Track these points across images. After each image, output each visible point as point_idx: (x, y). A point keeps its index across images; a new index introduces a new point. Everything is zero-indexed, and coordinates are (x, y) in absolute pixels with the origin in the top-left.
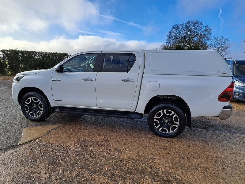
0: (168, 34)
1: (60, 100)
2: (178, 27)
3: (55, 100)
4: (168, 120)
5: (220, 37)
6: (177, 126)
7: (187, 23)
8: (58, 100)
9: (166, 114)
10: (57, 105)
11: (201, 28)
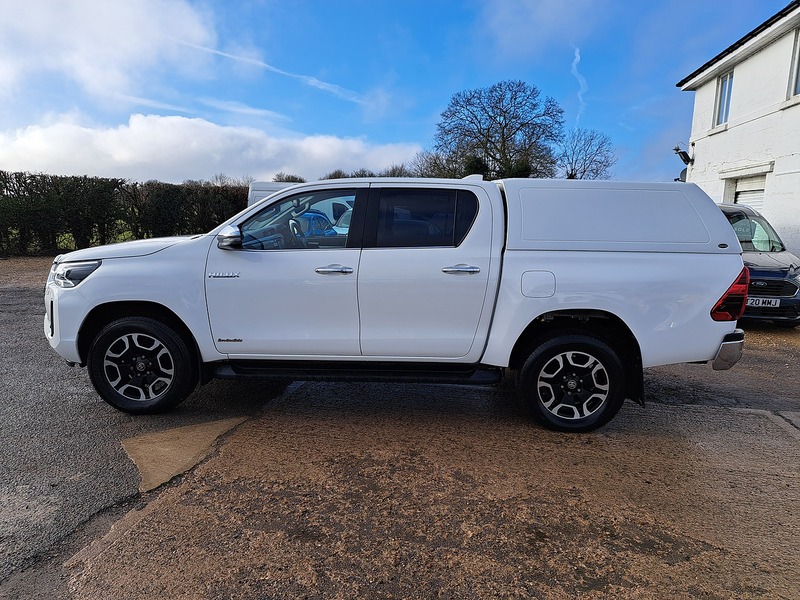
0: (441, 120)
1: (235, 340)
2: (468, 102)
3: (220, 340)
4: (578, 382)
5: (588, 133)
6: (603, 397)
7: (493, 89)
8: (228, 340)
9: (572, 363)
10: (224, 357)
11: (535, 105)
